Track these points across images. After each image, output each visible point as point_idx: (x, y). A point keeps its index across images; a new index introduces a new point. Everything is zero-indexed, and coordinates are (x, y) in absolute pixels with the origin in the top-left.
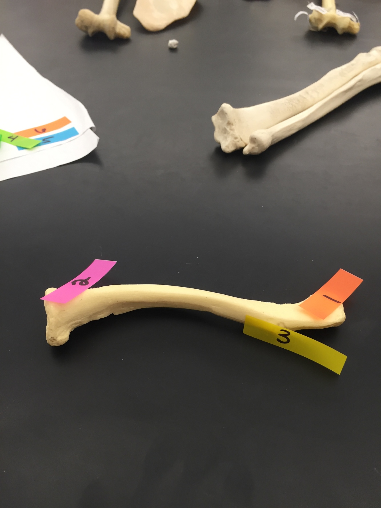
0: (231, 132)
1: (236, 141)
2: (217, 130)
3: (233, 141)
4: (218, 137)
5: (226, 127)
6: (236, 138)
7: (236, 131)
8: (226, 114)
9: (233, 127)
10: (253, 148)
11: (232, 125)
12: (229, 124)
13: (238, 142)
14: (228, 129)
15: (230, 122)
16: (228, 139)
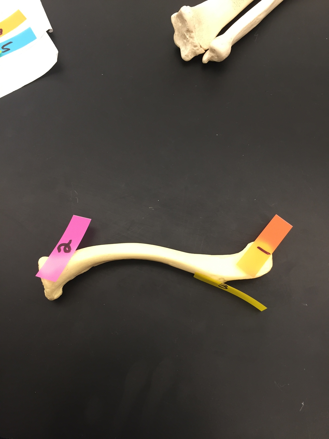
0: (191, 40)
1: (195, 49)
2: (176, 33)
3: (193, 49)
4: (178, 41)
5: (185, 33)
6: (195, 46)
7: (195, 39)
8: (186, 20)
9: (193, 34)
10: (212, 57)
11: (192, 32)
12: (188, 31)
13: (198, 50)
14: (188, 37)
15: (189, 30)
16: (187, 47)
